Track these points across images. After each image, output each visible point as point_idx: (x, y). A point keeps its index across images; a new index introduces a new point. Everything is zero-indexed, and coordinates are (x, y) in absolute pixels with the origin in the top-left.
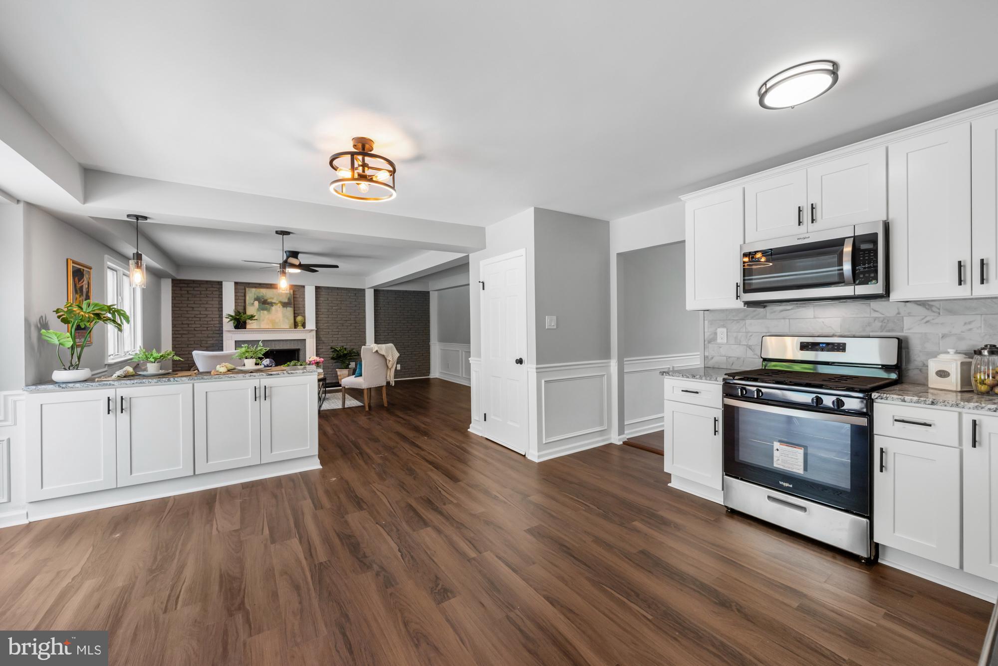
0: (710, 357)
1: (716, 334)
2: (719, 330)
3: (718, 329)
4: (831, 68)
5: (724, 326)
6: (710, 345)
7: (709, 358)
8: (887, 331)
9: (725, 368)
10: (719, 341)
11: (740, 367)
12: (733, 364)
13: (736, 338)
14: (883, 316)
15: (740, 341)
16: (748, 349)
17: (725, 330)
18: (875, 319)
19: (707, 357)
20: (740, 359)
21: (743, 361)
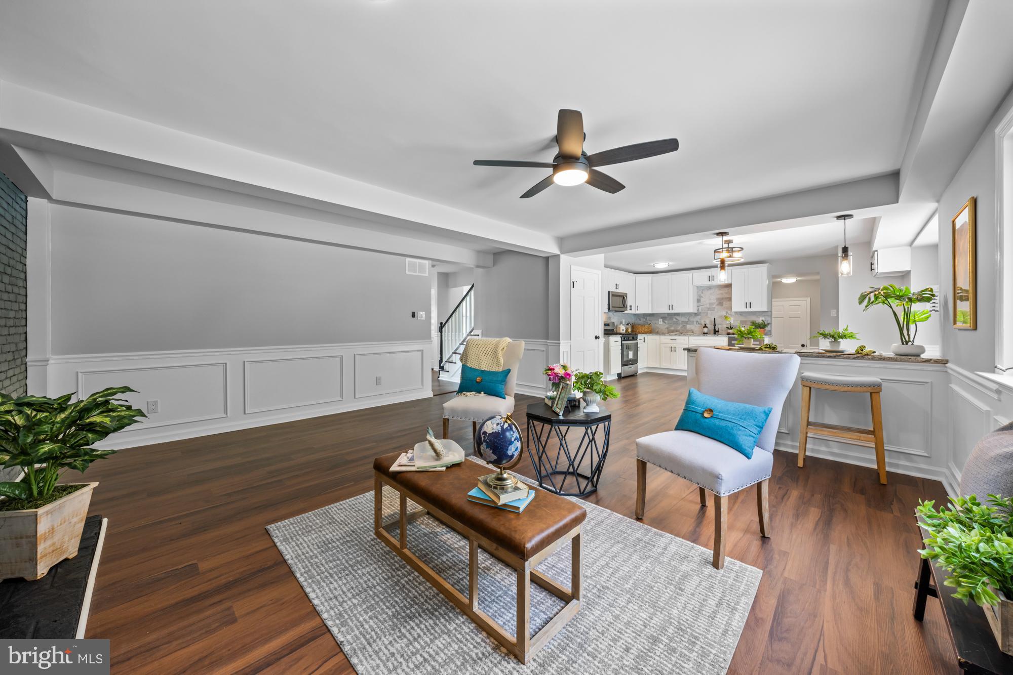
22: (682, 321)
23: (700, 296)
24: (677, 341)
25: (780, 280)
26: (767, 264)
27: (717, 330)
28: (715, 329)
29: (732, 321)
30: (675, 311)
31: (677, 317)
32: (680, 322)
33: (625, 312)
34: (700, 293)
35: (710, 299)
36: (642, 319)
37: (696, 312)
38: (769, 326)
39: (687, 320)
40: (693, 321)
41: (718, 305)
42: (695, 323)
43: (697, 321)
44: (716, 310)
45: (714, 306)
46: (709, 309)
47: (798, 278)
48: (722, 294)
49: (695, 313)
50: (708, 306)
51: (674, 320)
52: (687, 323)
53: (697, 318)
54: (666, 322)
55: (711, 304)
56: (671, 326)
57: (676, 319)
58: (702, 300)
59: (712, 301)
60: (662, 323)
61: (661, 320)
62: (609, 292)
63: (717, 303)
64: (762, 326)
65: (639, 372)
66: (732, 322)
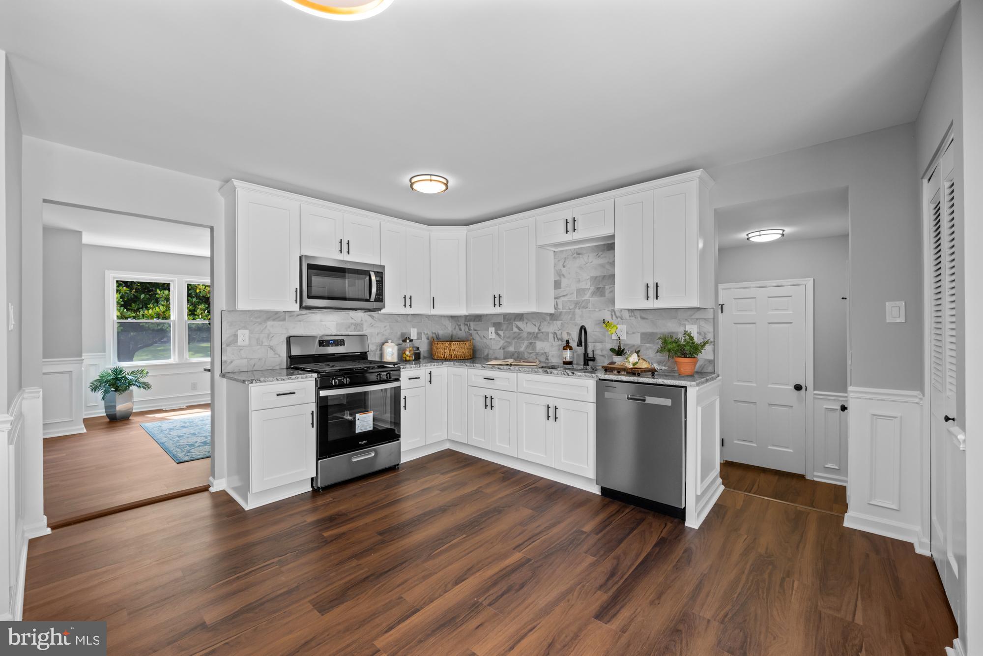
0: (229, 361)
1: (236, 336)
2: (240, 333)
3: (239, 331)
4: (446, 182)
5: (245, 328)
6: (228, 348)
7: (228, 363)
8: (357, 331)
9: (246, 370)
10: (240, 342)
11: (262, 367)
12: (254, 365)
13: (258, 339)
14: (355, 322)
15: (262, 342)
16: (269, 349)
17: (247, 332)
18: (352, 324)
19: (226, 362)
20: (262, 359)
21: (265, 361)
22: (529, 333)
23: (560, 274)
24: (497, 383)
25: (743, 235)
26: (698, 173)
27: (590, 355)
28: (586, 354)
29: (622, 333)
30: (507, 308)
31: (520, 324)
32: (525, 335)
33: (383, 311)
34: (560, 266)
35: (579, 281)
36: (463, 327)
37: (552, 311)
38: (708, 347)
39: (536, 330)
40: (548, 333)
41: (593, 294)
42: (551, 336)
43: (555, 333)
44: (590, 305)
45: (587, 297)
46: (577, 304)
47: (788, 230)
48: (603, 266)
49: (551, 315)
50: (574, 297)
51: (515, 330)
52: (536, 336)
53: (555, 327)
54: (501, 333)
55: (580, 292)
56: (510, 343)
57: (519, 328)
58: (564, 282)
59: (583, 285)
60: (494, 336)
61: (492, 329)
62: (301, 258)
63: (592, 289)
64: (687, 349)
65: (404, 459)
66: (624, 337)
